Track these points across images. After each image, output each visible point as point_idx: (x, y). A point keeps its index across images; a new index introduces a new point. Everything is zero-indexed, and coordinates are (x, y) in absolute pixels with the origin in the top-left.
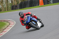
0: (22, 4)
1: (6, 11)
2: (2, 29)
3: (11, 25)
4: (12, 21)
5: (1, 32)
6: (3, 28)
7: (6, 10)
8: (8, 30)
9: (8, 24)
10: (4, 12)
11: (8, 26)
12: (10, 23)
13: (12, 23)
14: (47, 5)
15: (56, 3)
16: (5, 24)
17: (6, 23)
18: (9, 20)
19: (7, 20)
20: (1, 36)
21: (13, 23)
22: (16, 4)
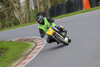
0: (54, 8)
2: (24, 54)
3: (39, 47)
4: (40, 39)
5: (24, 60)
6: (27, 52)
7: (28, 21)
9: (33, 44)
10: (25, 24)
11: (33, 49)
12: (36, 43)
13: (40, 43)
14: (96, 8)
16: (28, 45)
17: (30, 43)
18: (35, 39)
19: (30, 38)
20: (24, 66)
21: (42, 43)
22: (43, 10)
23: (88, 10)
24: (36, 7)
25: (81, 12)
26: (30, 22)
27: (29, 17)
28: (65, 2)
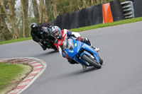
0: (61, 19)
2: (14, 81)
4: (38, 62)
5: (13, 89)
6: (18, 79)
7: (24, 35)
8: (27, 84)
9: (28, 68)
10: (19, 39)
16: (21, 69)
17: (24, 66)
18: (32, 60)
19: (24, 58)
21: (41, 67)
22: (46, 20)
23: (110, 23)
24: (37, 16)
25: (100, 27)
26: (27, 36)
27: (26, 29)
28: (77, 12)
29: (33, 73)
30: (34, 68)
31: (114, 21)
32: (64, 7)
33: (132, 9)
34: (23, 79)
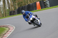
1: (4, 16)
3: (11, 30)
4: (11, 26)
5: (2, 37)
8: (8, 35)
9: (7, 29)
11: (7, 31)
12: (9, 28)
14: (44, 9)
15: (54, 7)
16: (4, 29)
19: (6, 25)
21: (13, 28)
22: (13, 10)
24: (9, 8)
25: (36, 11)
26: (6, 16)
27: (5, 14)
28: (26, 6)
29: (10, 31)
30: (10, 29)
31: (41, 9)
32: (20, 4)
33: (48, 3)
34: (6, 33)
